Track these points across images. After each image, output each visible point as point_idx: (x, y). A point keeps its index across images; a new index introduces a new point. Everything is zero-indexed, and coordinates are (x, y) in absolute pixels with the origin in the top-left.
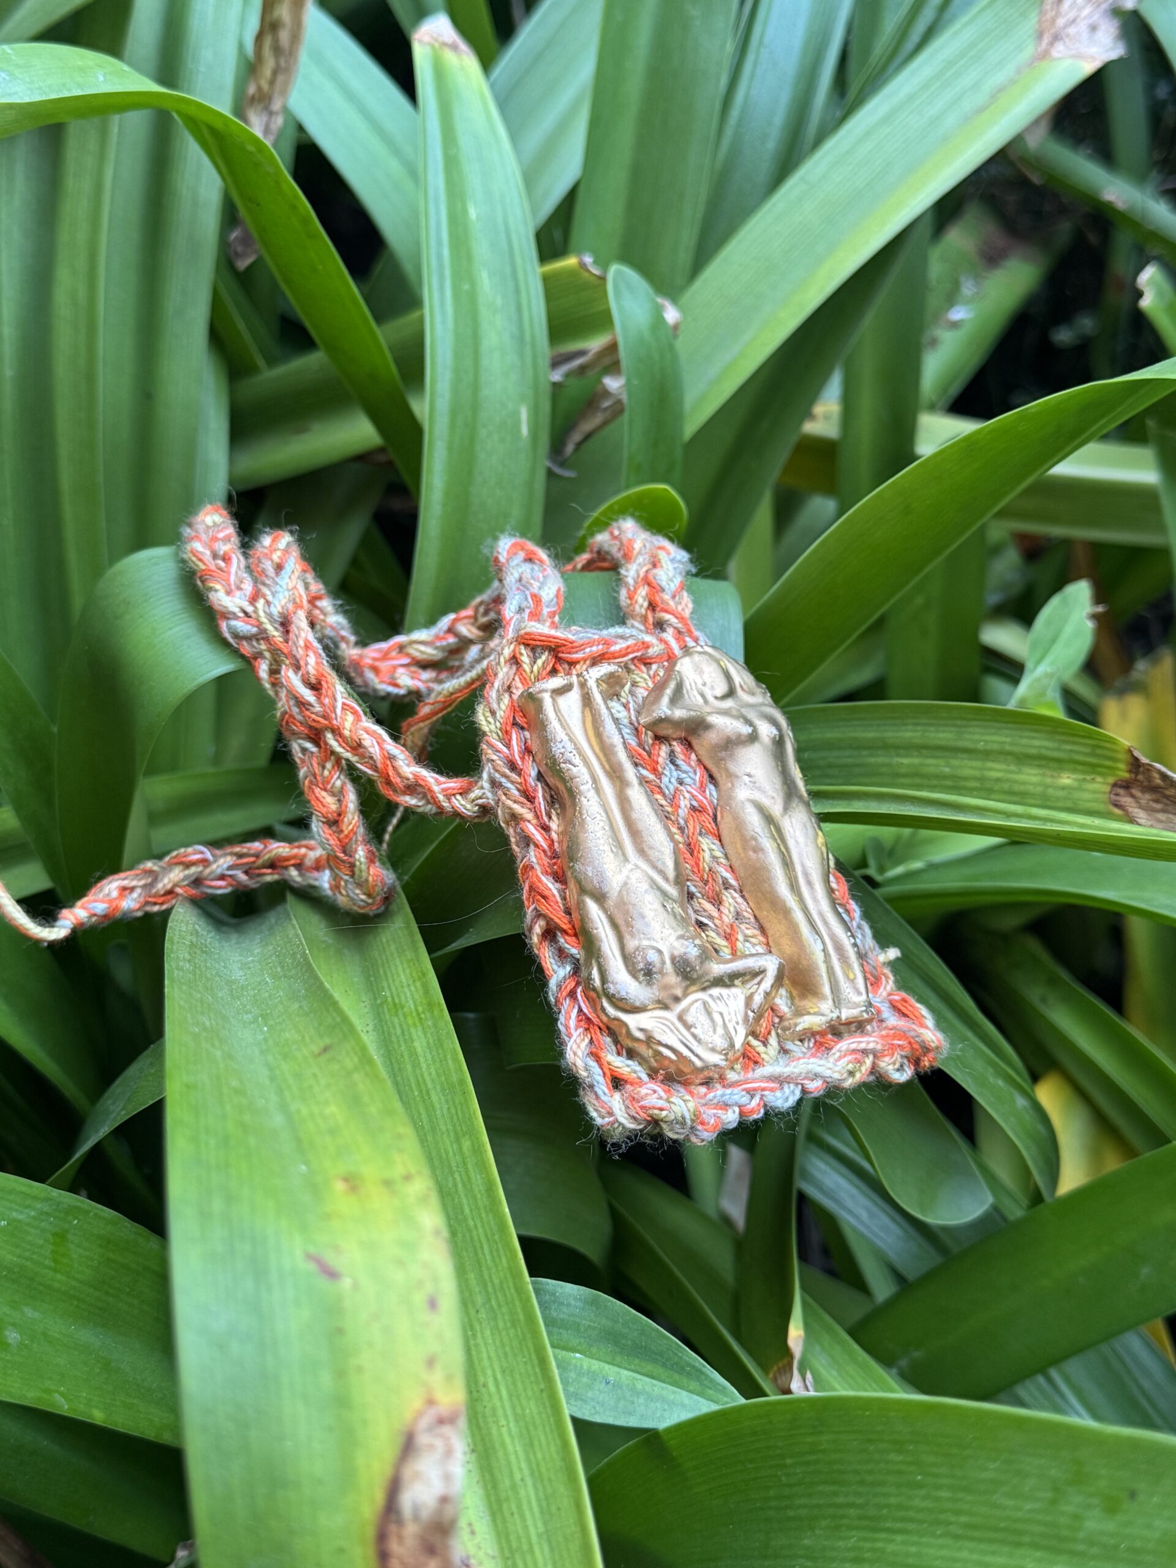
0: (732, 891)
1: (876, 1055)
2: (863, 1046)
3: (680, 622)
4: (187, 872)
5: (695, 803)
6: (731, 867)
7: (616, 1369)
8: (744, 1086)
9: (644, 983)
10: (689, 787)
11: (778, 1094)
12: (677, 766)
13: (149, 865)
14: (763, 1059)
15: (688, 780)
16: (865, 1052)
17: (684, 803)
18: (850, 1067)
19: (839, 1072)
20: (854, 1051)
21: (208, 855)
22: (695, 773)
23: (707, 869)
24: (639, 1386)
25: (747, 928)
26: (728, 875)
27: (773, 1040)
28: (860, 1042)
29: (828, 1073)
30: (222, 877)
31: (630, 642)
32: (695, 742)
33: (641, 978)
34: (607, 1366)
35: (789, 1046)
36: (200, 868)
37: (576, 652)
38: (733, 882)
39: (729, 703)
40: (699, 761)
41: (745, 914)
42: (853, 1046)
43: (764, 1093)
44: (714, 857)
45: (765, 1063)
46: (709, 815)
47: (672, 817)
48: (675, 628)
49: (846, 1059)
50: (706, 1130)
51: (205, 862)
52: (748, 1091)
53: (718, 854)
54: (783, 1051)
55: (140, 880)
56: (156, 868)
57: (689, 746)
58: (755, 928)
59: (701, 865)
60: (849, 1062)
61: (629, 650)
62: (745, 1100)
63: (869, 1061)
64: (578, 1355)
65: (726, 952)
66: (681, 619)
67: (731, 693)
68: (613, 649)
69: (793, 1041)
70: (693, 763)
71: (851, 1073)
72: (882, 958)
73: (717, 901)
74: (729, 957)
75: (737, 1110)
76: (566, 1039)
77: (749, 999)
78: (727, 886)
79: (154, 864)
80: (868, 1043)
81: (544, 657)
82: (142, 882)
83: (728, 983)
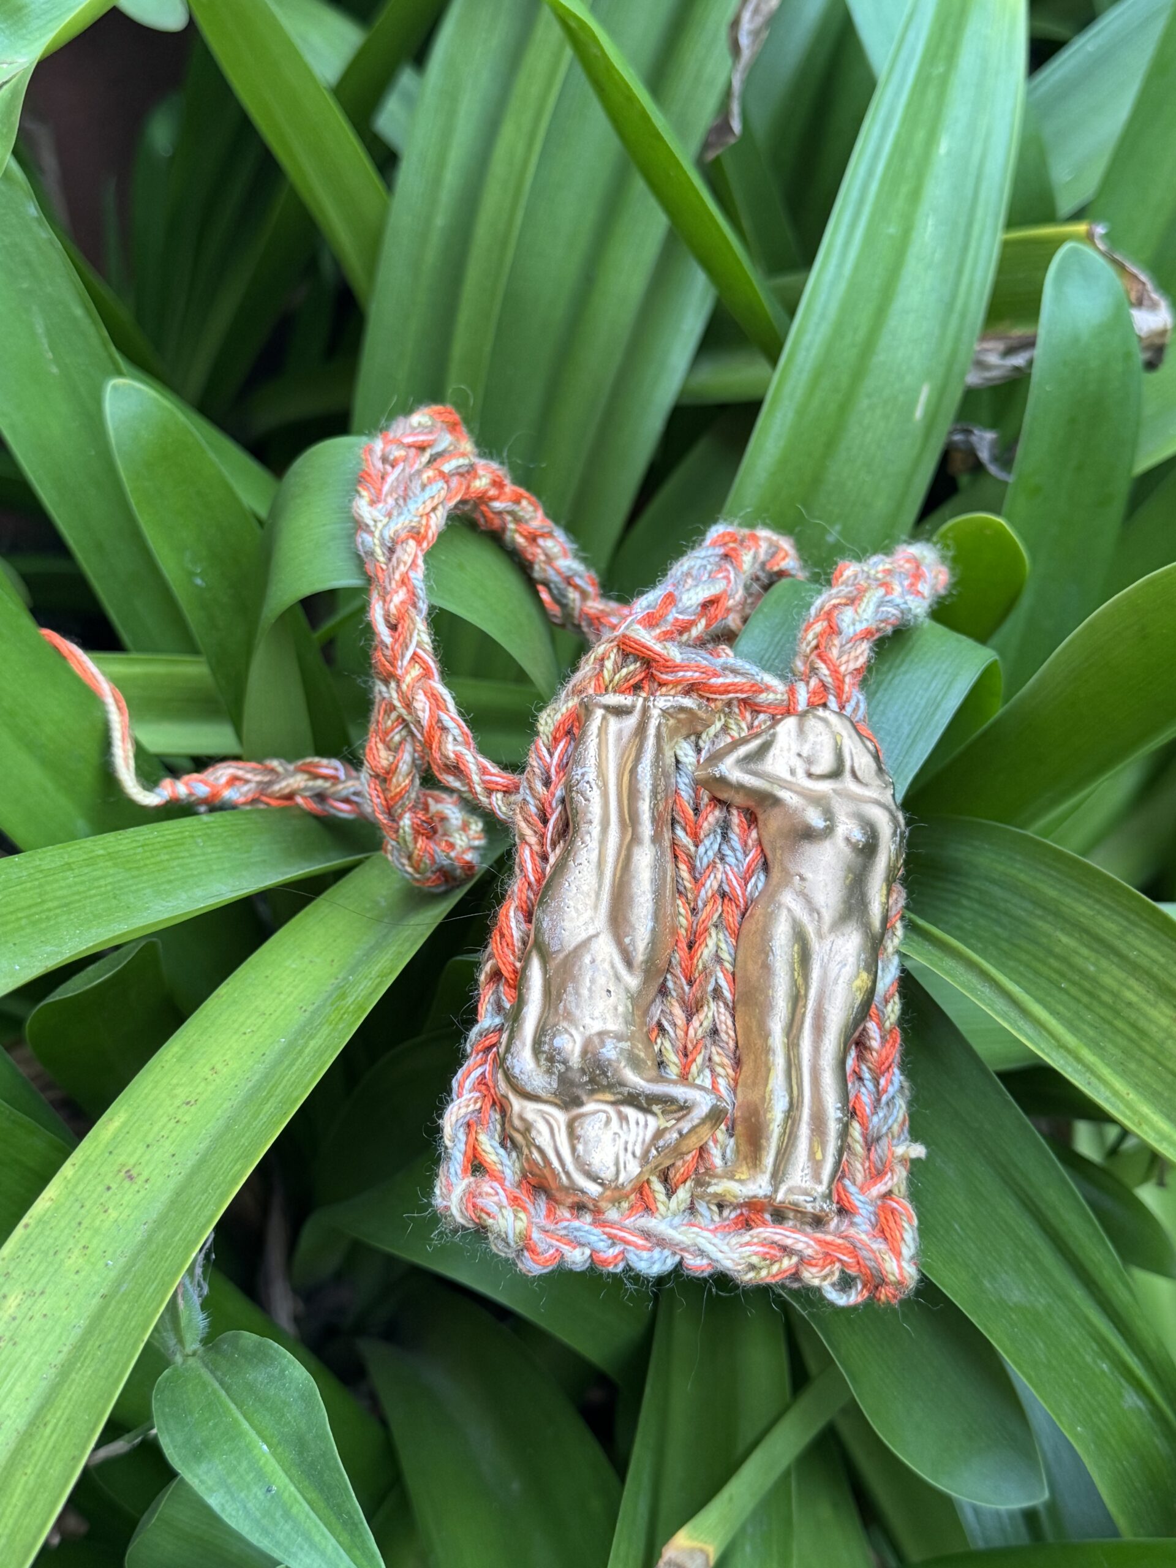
0: (721, 1004)
1: (803, 1261)
2: (789, 1242)
3: (831, 676)
4: (311, 783)
5: (727, 888)
6: (733, 974)
7: (287, 1480)
8: (607, 1230)
9: (544, 1068)
10: (728, 868)
11: (645, 1254)
12: (725, 836)
13: (275, 763)
14: (657, 1209)
15: (731, 860)
16: (786, 1250)
17: (711, 884)
18: (755, 1260)
19: (733, 1260)
20: (773, 1244)
21: (342, 774)
22: (746, 855)
23: (700, 967)
24: (294, 1510)
25: (718, 1053)
26: (723, 983)
27: (683, 1194)
28: (788, 1237)
29: (716, 1255)
30: (346, 800)
31: (738, 679)
32: (761, 817)
33: (543, 1062)
34: (281, 1473)
35: (701, 1207)
36: (327, 784)
37: (667, 673)
38: (727, 994)
39: (825, 787)
40: (759, 842)
41: (724, 1036)
42: (777, 1238)
43: (628, 1247)
44: (719, 960)
45: (657, 1215)
46: (737, 906)
47: (689, 895)
48: (821, 681)
49: (754, 1248)
50: (534, 1261)
51: (335, 779)
52: (611, 1237)
53: (725, 956)
54: (692, 1209)
55: (255, 775)
56: (280, 769)
57: (752, 818)
58: (727, 1056)
59: (695, 961)
60: (756, 1253)
61: (730, 688)
62: (601, 1245)
63: (787, 1263)
64: (265, 1447)
65: (673, 1071)
66: (835, 672)
67: (836, 774)
68: (713, 681)
69: (708, 1202)
70: (750, 842)
71: (752, 1267)
72: (900, 1150)
73: (692, 1009)
74: (674, 1077)
75: (588, 1252)
76: (454, 1096)
77: (659, 1134)
78: (717, 993)
79: (281, 764)
80: (798, 1241)
81: (632, 667)
82: (258, 778)
83: (645, 1105)
